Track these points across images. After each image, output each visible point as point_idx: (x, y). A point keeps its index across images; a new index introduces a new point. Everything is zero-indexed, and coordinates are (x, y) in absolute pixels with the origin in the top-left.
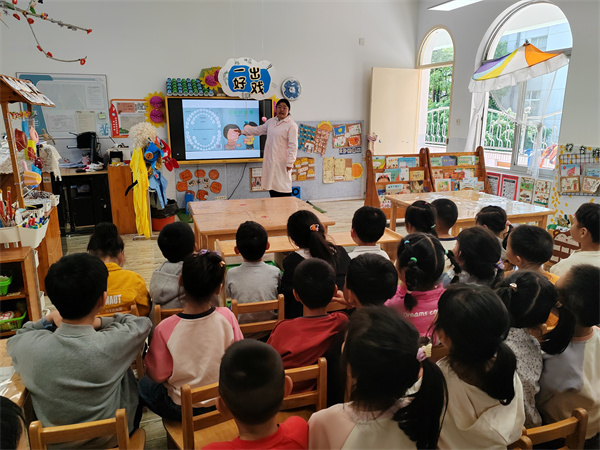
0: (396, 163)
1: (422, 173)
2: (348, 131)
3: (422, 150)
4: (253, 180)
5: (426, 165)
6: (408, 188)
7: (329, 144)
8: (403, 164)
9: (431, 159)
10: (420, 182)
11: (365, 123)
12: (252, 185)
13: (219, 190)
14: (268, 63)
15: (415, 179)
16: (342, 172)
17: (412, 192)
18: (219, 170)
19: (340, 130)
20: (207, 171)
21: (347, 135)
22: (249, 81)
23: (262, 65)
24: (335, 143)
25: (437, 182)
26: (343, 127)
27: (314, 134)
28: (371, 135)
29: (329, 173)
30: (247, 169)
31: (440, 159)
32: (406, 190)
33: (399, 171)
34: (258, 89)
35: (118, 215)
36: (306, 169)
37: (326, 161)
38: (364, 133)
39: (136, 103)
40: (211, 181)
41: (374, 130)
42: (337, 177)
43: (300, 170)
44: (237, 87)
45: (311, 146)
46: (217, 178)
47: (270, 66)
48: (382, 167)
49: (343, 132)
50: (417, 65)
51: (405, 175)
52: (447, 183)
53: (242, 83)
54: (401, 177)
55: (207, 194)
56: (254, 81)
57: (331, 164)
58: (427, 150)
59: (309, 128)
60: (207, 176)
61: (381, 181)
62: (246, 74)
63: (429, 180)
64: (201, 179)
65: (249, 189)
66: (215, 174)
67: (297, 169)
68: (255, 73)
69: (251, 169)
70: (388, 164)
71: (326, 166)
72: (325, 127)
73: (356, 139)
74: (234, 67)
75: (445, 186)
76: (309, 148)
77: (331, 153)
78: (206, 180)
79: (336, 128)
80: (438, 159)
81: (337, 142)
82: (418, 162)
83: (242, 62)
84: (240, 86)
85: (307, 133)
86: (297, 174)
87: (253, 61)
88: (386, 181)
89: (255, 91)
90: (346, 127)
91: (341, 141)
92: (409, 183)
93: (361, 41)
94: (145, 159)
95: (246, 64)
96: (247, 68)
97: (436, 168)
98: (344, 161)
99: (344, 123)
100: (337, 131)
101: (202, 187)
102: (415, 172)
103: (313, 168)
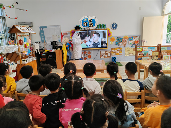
0: (147, 49)
1: (158, 53)
2: (134, 39)
3: (158, 44)
4: (101, 55)
5: (159, 50)
6: (151, 58)
7: (127, 43)
8: (150, 50)
9: (161, 48)
10: (156, 56)
11: (141, 36)
12: (101, 56)
13: (91, 57)
14: (95, 17)
15: (154, 55)
16: (132, 52)
17: (153, 59)
18: (91, 52)
19: (131, 39)
20: (87, 52)
21: (134, 40)
22: (88, 23)
23: (93, 18)
24: (130, 43)
25: (164, 56)
26: (133, 38)
27: (122, 40)
28: (143, 40)
29: (127, 53)
30: (99, 51)
31: (166, 48)
32: (150, 59)
33: (148, 52)
34: (91, 26)
35: (58, 64)
36: (119, 51)
37: (126, 49)
38: (141, 39)
39: (68, 33)
40: (88, 55)
41: (144, 38)
42: (130, 54)
43: (117, 52)
44: (85, 25)
45: (121, 44)
46: (90, 54)
47: (95, 18)
48: (141, 51)
49: (132, 39)
50: (163, 14)
51: (150, 53)
52: (168, 57)
53: (86, 24)
54: (148, 54)
55: (87, 58)
56: (90, 23)
57: (128, 50)
58: (160, 45)
59: (120, 38)
60: (87, 53)
61: (140, 55)
62: (88, 21)
63: (160, 55)
64: (85, 54)
65: (100, 57)
66: (89, 53)
67: (116, 51)
68: (90, 20)
69: (100, 51)
70: (144, 49)
71: (126, 50)
72: (126, 37)
73: (137, 41)
74: (84, 19)
75: (167, 58)
76: (120, 45)
77: (128, 46)
78: (87, 55)
79: (130, 38)
80: (165, 48)
81: (130, 42)
82: (156, 49)
83: (86, 17)
84: (86, 25)
85: (120, 40)
86: (116, 53)
87: (90, 17)
88: (142, 55)
89: (90, 26)
90: (134, 37)
91: (132, 42)
92: (151, 56)
93: (140, 9)
94: (66, 47)
95: (87, 18)
96: (88, 19)
97: (164, 51)
98: (133, 49)
99: (133, 36)
100: (130, 39)
101: (85, 56)
102: (155, 53)
103: (121, 51)
